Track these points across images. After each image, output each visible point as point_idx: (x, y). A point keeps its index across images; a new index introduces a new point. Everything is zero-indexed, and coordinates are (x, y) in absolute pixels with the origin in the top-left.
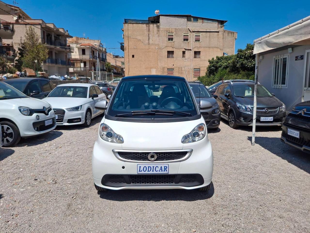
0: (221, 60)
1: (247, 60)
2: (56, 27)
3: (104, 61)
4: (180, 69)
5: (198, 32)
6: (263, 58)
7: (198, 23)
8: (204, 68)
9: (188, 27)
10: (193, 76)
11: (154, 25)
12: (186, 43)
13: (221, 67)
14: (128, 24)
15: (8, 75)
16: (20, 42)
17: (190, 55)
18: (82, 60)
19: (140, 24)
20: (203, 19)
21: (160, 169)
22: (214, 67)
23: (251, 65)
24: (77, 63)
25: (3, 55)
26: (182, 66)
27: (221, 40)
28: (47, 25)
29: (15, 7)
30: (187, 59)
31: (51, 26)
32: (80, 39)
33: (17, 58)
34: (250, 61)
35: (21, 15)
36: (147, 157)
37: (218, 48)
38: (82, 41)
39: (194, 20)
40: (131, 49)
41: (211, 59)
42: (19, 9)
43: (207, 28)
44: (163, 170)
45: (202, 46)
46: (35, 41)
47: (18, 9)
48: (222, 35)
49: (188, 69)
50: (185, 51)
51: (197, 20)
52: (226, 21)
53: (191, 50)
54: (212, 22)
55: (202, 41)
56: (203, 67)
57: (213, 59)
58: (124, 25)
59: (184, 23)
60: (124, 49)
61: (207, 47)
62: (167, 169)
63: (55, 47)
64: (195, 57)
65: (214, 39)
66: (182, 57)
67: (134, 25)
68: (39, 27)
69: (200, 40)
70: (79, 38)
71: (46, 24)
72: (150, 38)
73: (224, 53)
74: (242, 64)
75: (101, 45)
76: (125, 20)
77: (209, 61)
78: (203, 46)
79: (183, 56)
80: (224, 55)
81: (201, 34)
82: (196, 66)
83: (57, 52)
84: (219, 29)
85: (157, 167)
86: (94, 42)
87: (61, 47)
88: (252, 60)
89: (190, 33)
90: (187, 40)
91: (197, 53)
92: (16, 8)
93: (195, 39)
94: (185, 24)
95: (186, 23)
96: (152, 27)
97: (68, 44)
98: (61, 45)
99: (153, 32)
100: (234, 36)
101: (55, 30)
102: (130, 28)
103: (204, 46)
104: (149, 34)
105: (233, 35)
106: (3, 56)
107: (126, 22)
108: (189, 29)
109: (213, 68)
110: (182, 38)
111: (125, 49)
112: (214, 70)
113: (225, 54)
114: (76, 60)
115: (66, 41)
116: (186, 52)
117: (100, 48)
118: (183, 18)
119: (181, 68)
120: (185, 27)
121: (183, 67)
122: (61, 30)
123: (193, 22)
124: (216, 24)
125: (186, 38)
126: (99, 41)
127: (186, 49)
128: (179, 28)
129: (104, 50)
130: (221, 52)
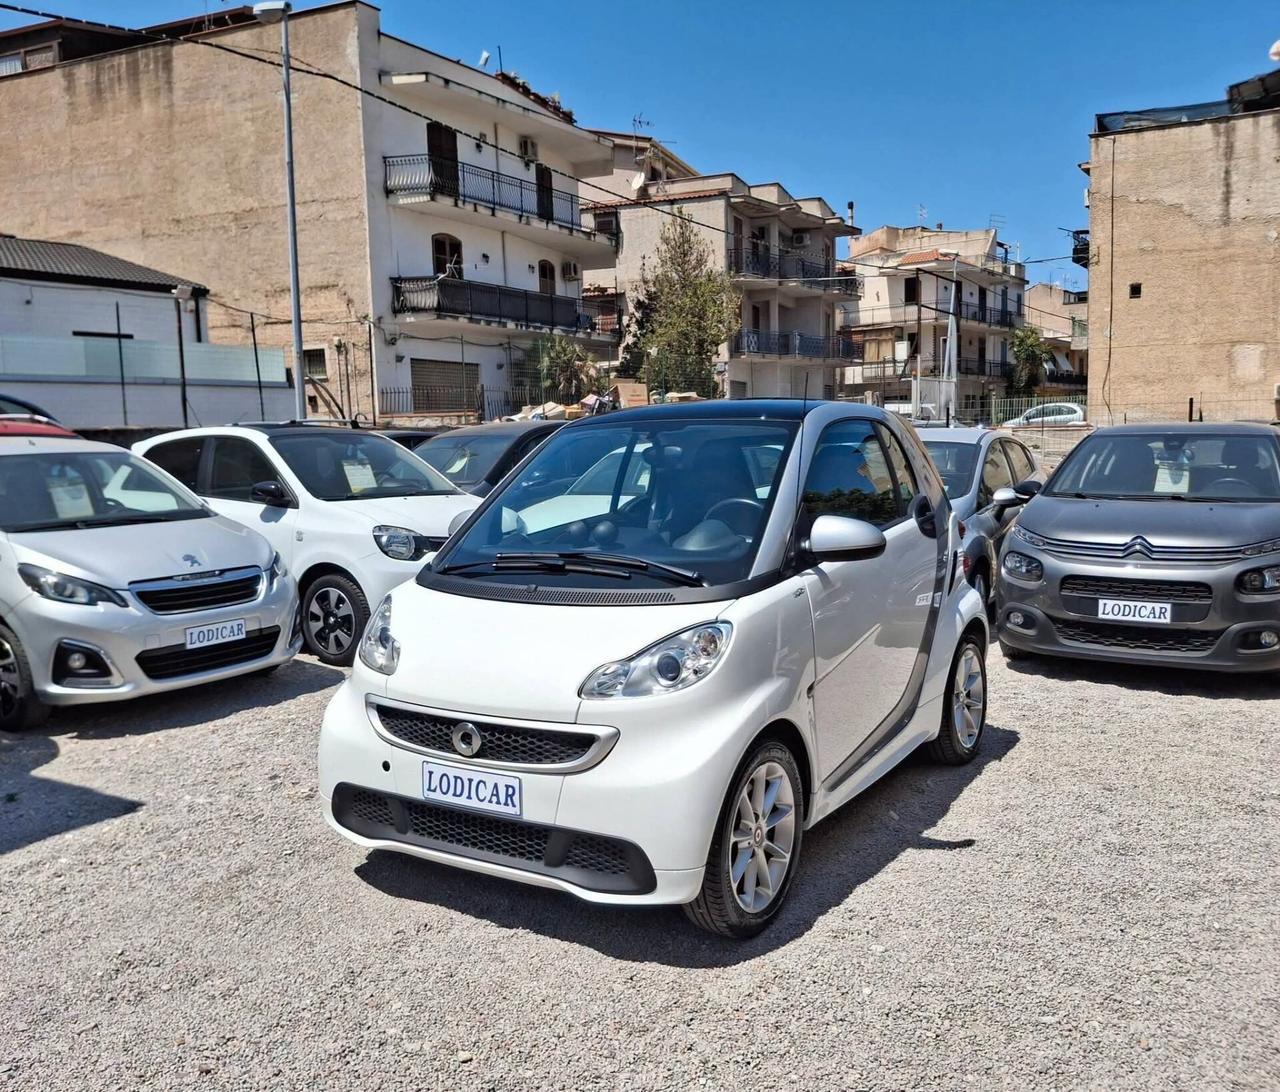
2: (791, 197)
3: (1011, 325)
11: (1262, 118)
14: (1112, 137)
15: (546, 410)
16: (638, 277)
18: (902, 328)
19: (1180, 124)
21: (492, 795)
24: (879, 343)
25: (576, 332)
28: (755, 193)
29: (638, 138)
31: (770, 196)
32: (905, 235)
33: (629, 340)
35: (659, 166)
36: (452, 739)
38: (911, 241)
40: (1124, 255)
42: (652, 146)
44: (502, 799)
46: (695, 268)
47: (647, 145)
58: (1093, 145)
60: (1088, 259)
62: (516, 798)
63: (780, 283)
67: (1148, 135)
68: (721, 203)
70: (901, 232)
71: (749, 188)
72: (1234, 188)
75: (1000, 251)
76: (1101, 119)
83: (790, 304)
85: (483, 784)
86: (964, 239)
87: (804, 283)
92: (642, 144)
96: (1250, 130)
97: (839, 265)
98: (807, 271)
99: (1255, 156)
101: (783, 209)
102: (1123, 157)
104: (1227, 172)
106: (577, 335)
107: (1104, 127)
111: (1095, 259)
114: (877, 331)
115: (829, 250)
117: (990, 266)
122: (812, 209)
126: (987, 231)
129: (1013, 272)
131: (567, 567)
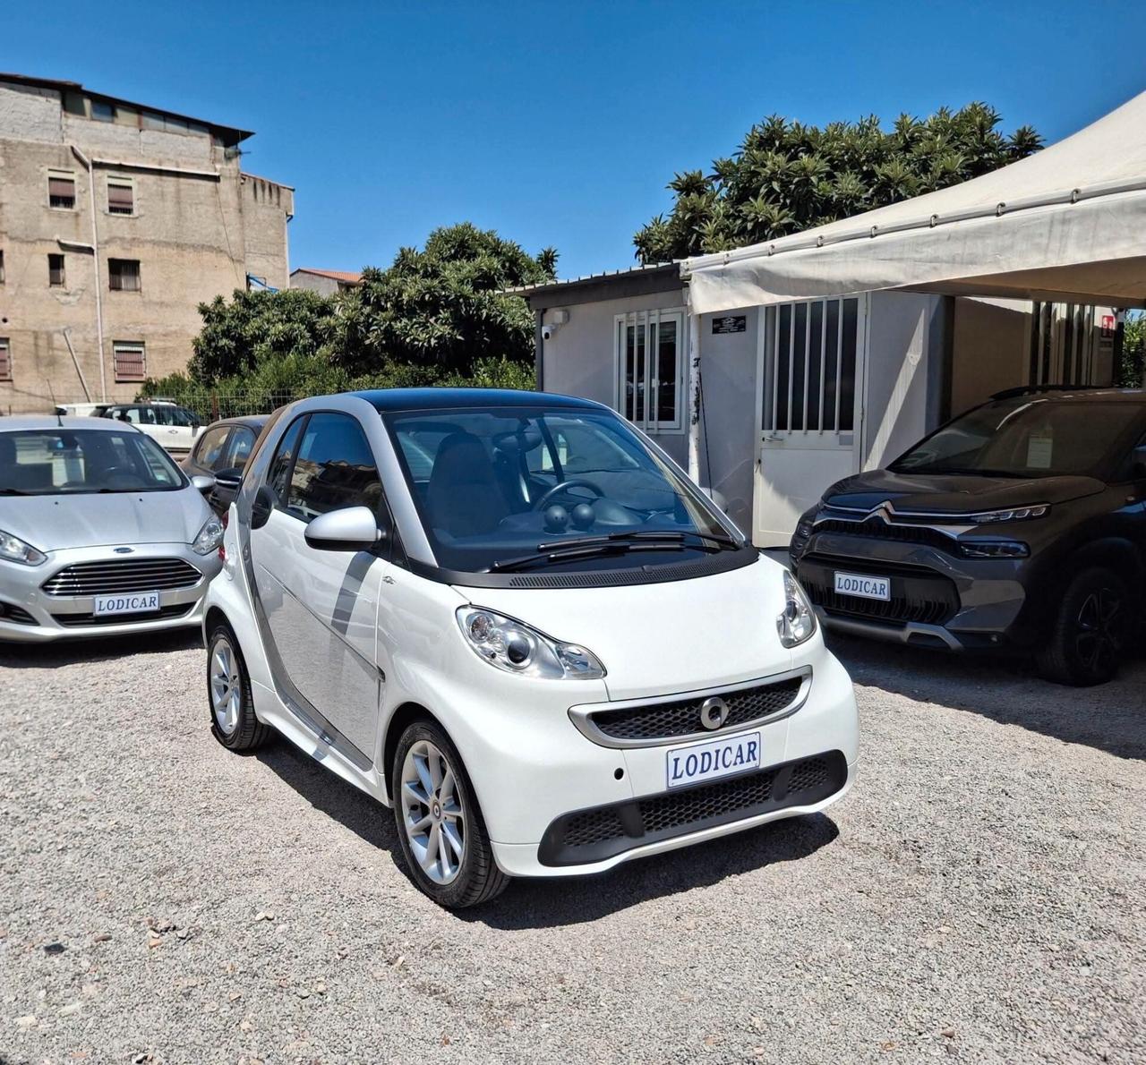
0: (261, 307)
1: (410, 319)
4: (42, 343)
5: (120, 168)
6: (569, 320)
7: (120, 129)
8: (164, 341)
9: (69, 143)
10: (112, 377)
12: (67, 218)
13: (262, 341)
17: (85, 273)
20: (140, 110)
21: (738, 756)
22: (232, 339)
23: (430, 337)
26: (52, 329)
27: (231, 216)
30: (75, 295)
34: (424, 321)
36: (699, 718)
37: (221, 251)
39: (94, 110)
41: (209, 303)
43: (161, 155)
45: (142, 238)
48: (234, 193)
49: (86, 340)
50: (59, 252)
51: (114, 114)
52: (246, 135)
53: (90, 251)
54: (183, 130)
55: (142, 212)
56: (156, 337)
57: (219, 301)
59: (48, 119)
61: (167, 244)
62: (757, 751)
64: (115, 287)
65: (199, 207)
66: (48, 283)
69: (135, 206)
73: (248, 278)
74: (388, 332)
77: (203, 310)
78: (149, 238)
79: (55, 280)
80: (249, 284)
81: (134, 180)
82: (123, 330)
84: (218, 166)
85: (728, 751)
88: (431, 317)
89: (82, 170)
90: (68, 201)
91: (122, 270)
93: (110, 201)
94: (53, 126)
95: (57, 120)
100: (282, 204)
103: (153, 238)
105: (279, 197)
108: (72, 148)
109: (224, 342)
110: (45, 190)
112: (230, 352)
113: (255, 283)
116: (70, 260)
118: (40, 94)
119: (49, 336)
120: (48, 138)
121: (59, 332)
123: (92, 119)
124: (202, 144)
125: (61, 190)
127: (63, 246)
128: (24, 140)
130: (236, 269)
131: (631, 547)
